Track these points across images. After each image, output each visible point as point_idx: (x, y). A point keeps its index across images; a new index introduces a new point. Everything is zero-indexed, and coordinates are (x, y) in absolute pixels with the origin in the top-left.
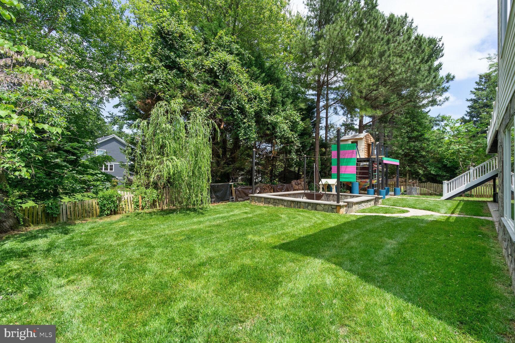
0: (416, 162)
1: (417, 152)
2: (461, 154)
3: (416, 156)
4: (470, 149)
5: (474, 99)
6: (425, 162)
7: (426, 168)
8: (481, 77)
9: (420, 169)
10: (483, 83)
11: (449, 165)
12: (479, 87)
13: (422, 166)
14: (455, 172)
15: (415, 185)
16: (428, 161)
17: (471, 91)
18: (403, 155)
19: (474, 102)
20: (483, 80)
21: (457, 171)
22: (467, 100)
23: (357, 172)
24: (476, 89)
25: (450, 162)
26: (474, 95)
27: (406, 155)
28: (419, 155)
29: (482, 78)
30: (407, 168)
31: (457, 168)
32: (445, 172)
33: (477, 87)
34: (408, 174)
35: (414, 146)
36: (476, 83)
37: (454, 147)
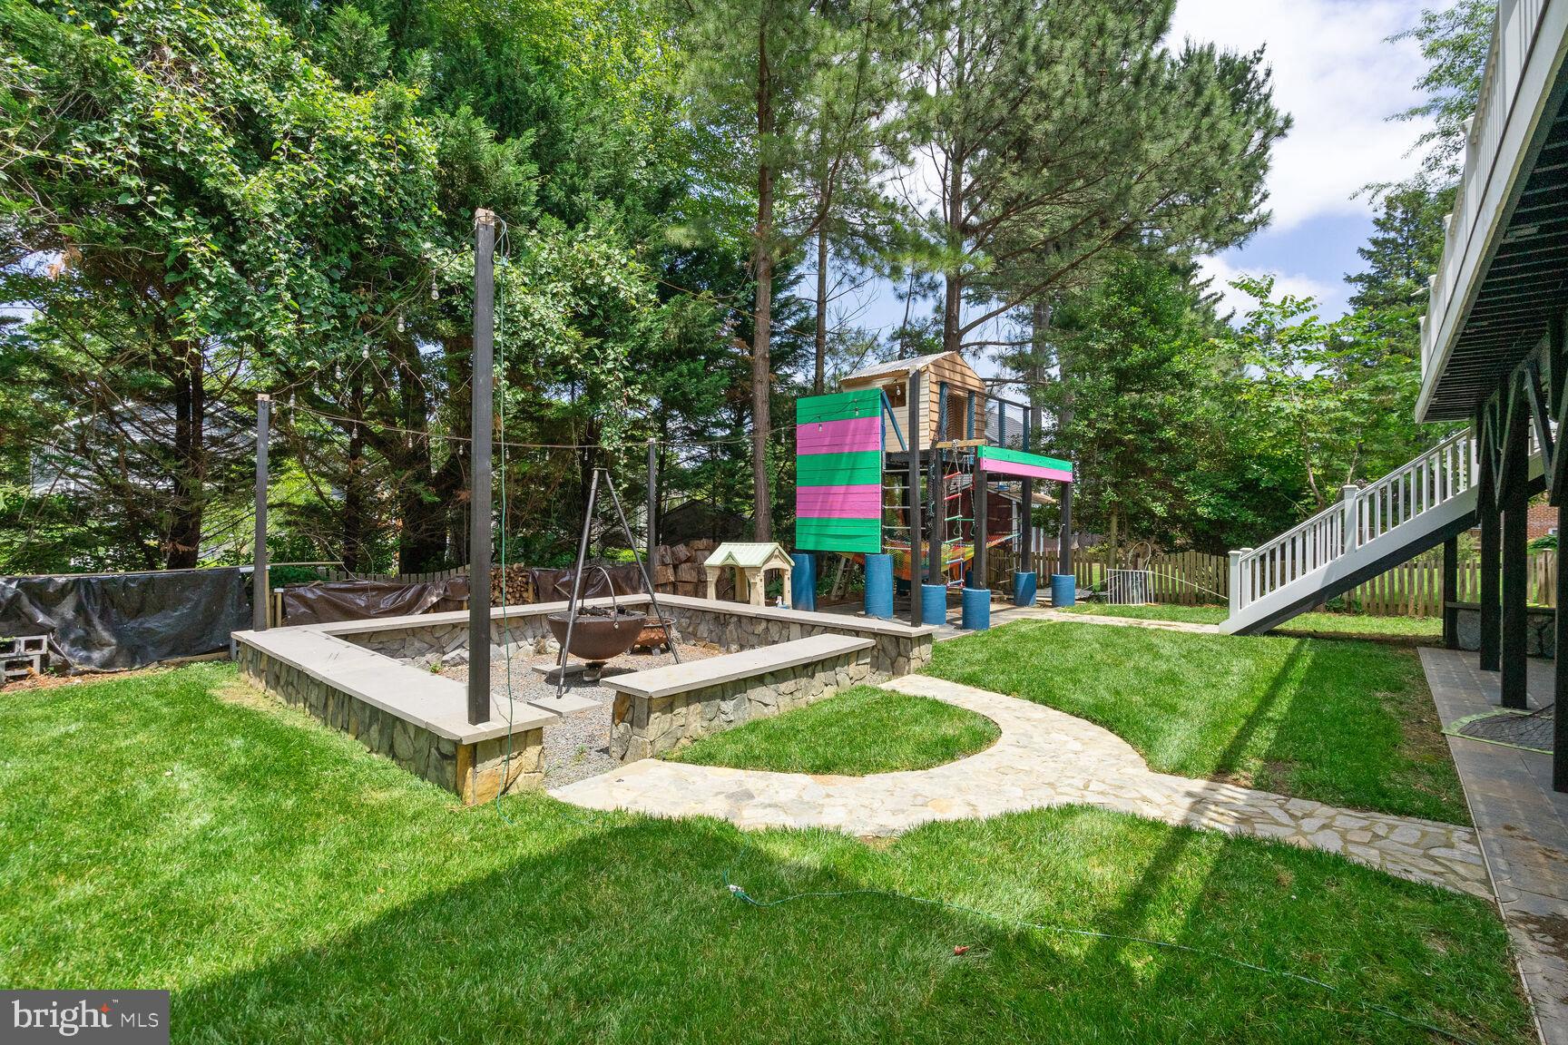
0: (1143, 471)
1: (1148, 428)
2: (1312, 435)
3: (1140, 449)
4: (1348, 414)
5: (1368, 276)
6: (1177, 472)
7: (1179, 494)
8: (1391, 203)
9: (1155, 499)
10: (1397, 224)
11: (1267, 479)
12: (1386, 236)
13: (1163, 485)
14: (1291, 511)
15: (1140, 561)
16: (1189, 468)
17: (1361, 251)
18: (1092, 441)
19: (1370, 282)
20: (1398, 214)
21: (1298, 507)
22: (1349, 279)
23: (884, 511)
24: (1375, 242)
25: (1274, 469)
26: (1370, 263)
27: (1106, 441)
28: (1152, 440)
29: (1395, 209)
30: (1110, 495)
31: (1297, 496)
32: (1255, 508)
33: (1380, 235)
34: (1114, 520)
35: (1134, 407)
36: (1377, 222)
37: (1285, 405)
